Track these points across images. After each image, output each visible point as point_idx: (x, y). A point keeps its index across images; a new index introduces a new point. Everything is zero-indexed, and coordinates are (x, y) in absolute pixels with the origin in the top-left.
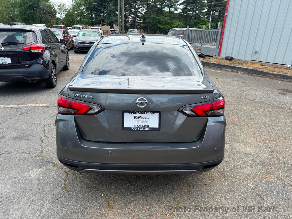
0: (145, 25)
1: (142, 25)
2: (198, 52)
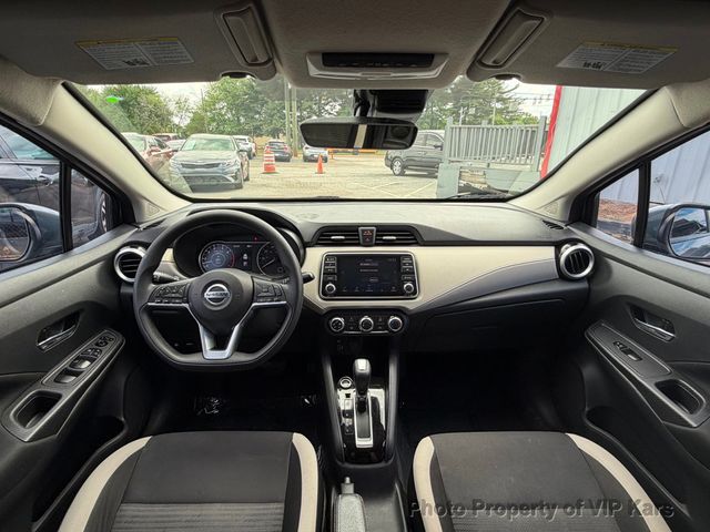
2: (479, 183)
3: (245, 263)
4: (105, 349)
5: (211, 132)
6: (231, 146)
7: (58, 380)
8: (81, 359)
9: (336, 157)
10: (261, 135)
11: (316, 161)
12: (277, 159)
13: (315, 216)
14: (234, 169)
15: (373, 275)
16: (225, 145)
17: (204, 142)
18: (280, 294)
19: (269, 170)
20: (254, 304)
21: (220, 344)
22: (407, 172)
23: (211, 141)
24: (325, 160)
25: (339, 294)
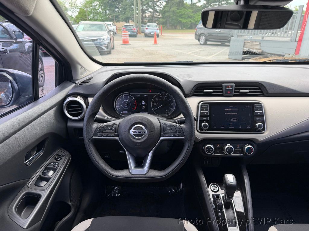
0: (164, 20)
1: (161, 20)
2: (256, 49)
3: (143, 107)
4: (61, 162)
5: (90, 20)
6: (104, 28)
7: (37, 184)
8: (48, 169)
9: (164, 34)
10: (119, 21)
11: (152, 36)
12: (130, 36)
13: (189, 76)
14: (107, 42)
15: (234, 117)
16: (100, 28)
17: (89, 26)
18: (181, 132)
19: (125, 42)
20: (161, 138)
21: (139, 164)
22: (208, 43)
23: (93, 25)
24: (158, 36)
25: (211, 129)
